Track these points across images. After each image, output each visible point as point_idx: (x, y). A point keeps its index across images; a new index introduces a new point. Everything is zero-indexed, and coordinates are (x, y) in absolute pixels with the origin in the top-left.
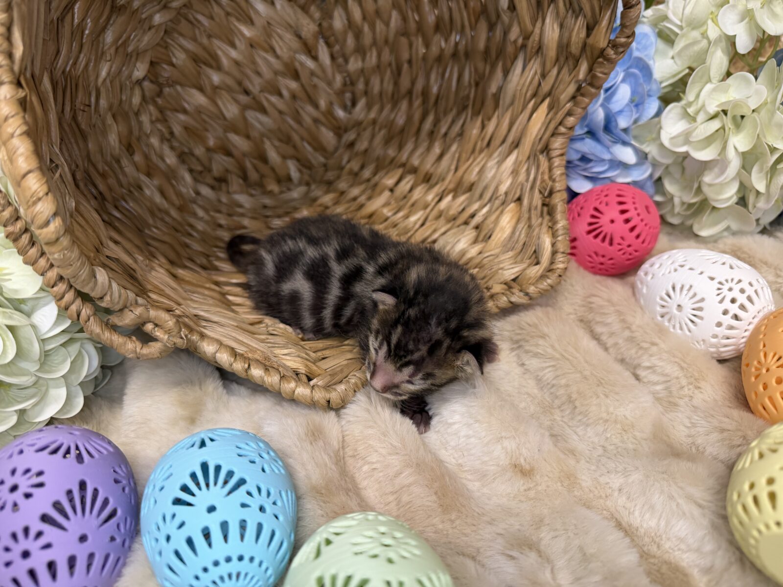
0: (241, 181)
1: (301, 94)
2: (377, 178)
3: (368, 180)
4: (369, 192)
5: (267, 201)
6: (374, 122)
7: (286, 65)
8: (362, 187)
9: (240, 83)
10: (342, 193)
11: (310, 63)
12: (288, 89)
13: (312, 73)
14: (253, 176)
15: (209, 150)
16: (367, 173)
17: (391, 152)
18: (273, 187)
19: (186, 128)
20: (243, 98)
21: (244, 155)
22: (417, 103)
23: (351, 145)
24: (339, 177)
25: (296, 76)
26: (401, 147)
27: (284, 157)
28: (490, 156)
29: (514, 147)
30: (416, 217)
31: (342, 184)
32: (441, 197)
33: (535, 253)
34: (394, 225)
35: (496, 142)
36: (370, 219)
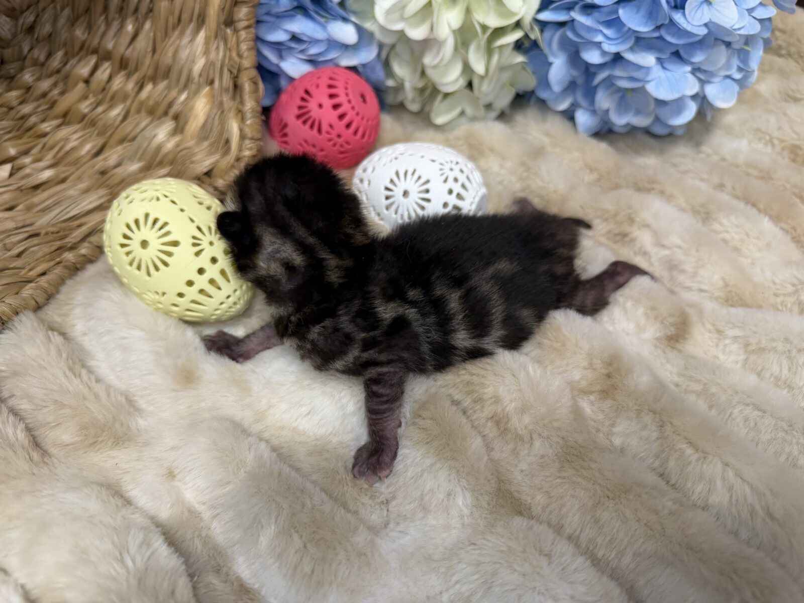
2: (68, 67)
3: (58, 71)
4: (61, 85)
8: (53, 79)
10: (29, 89)
16: (56, 62)
17: (80, 33)
23: (31, 29)
24: (22, 69)
26: (90, 27)
28: (182, 33)
29: (201, 20)
30: (116, 112)
31: (27, 77)
32: (141, 86)
33: (227, 142)
34: (93, 123)
35: (185, 17)
36: (66, 118)
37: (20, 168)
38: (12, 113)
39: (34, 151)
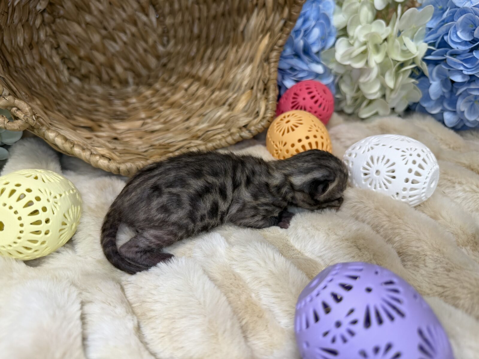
0: (98, 79)
1: (137, 34)
2: (178, 83)
3: (173, 85)
4: (173, 91)
5: (113, 92)
6: (178, 53)
7: (129, 16)
8: (170, 88)
9: (101, 22)
10: (157, 91)
11: (144, 18)
12: (130, 30)
13: (145, 24)
14: (105, 77)
15: (80, 58)
16: (173, 80)
17: (187, 69)
18: (116, 84)
19: (68, 45)
20: (104, 32)
21: (101, 64)
22: (203, 42)
23: (165, 65)
24: (156, 82)
25: (135, 24)
26: (192, 66)
27: (126, 69)
28: (239, 67)
29: (252, 60)
30: (198, 103)
31: (157, 86)
32: (213, 92)
33: (258, 113)
34: (185, 108)
35: (243, 59)
36: (172, 105)
37: (146, 124)
38: (148, 100)
39: (155, 118)
